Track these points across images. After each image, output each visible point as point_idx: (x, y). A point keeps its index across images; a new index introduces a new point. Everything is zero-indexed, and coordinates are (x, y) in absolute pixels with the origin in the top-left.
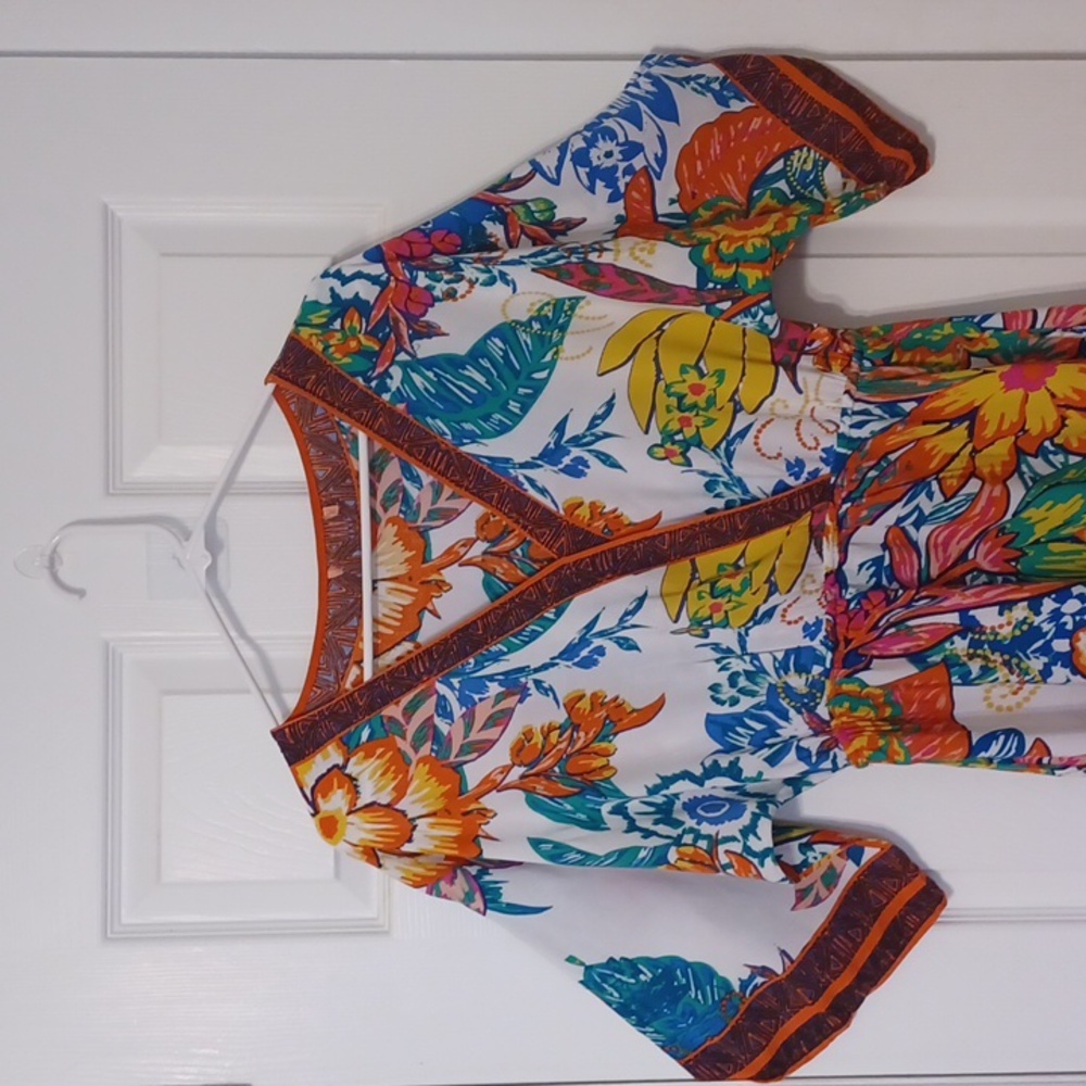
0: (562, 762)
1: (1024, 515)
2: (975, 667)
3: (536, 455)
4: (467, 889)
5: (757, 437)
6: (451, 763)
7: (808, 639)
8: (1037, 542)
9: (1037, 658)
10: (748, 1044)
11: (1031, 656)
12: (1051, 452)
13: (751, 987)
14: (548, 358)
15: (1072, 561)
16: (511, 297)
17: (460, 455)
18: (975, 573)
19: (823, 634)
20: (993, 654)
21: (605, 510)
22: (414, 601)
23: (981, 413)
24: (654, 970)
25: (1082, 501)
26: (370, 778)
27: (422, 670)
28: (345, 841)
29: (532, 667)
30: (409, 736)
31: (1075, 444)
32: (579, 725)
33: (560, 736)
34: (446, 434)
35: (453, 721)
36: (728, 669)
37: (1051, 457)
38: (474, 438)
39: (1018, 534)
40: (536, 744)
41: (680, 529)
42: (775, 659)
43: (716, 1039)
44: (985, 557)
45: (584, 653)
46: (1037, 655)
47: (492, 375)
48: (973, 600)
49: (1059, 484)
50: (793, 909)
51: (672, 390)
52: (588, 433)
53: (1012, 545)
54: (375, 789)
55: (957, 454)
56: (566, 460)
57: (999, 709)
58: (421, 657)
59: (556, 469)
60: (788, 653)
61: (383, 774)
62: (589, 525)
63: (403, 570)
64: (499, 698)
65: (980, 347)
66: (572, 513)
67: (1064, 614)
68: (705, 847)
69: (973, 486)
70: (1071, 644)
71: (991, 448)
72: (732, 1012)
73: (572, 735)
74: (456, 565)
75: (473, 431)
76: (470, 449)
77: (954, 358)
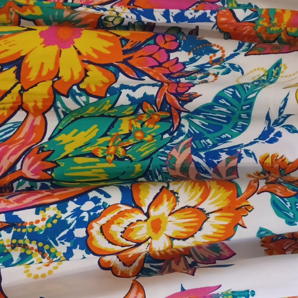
1: (57, 139)
2: (16, 254)
8: (67, 157)
9: (63, 243)
11: (58, 242)
12: (78, 94)
15: (89, 170)
18: (21, 180)
20: (30, 243)
23: (26, 61)
25: (97, 130)
31: (94, 90)
37: (77, 97)
39: (53, 151)
44: (29, 168)
46: (63, 241)
48: (16, 205)
49: (82, 117)
53: (49, 159)
55: (9, 92)
57: (36, 277)
65: (28, 13)
67: (83, 211)
69: (20, 116)
70: (87, 232)
71: (35, 88)
77: (8, 19)
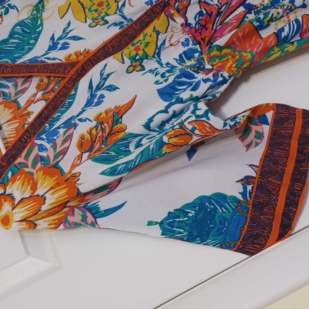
0: (104, 143)
3: (47, 50)
4: (81, 213)
5: (129, 3)
6: (52, 165)
7: (186, 47)
10: (264, 222)
13: (248, 195)
14: (39, 22)
16: (19, 15)
17: (17, 66)
19: (191, 42)
21: (81, 52)
22: (19, 124)
24: (194, 209)
26: (17, 190)
27: (26, 138)
28: (14, 222)
29: (75, 116)
30: (30, 165)
32: (103, 122)
33: (97, 130)
34: (9, 61)
35: (47, 150)
36: (158, 74)
38: (20, 57)
40: (88, 139)
41: (112, 40)
42: (176, 60)
43: (246, 227)
45: (96, 100)
47: (20, 38)
50: (246, 151)
51: (92, 10)
52: (64, 34)
54: (21, 193)
56: (59, 46)
58: (24, 135)
59: (56, 50)
60: (180, 56)
61: (22, 185)
62: (77, 60)
63: (11, 116)
64: (65, 133)
66: (69, 60)
68: (178, 127)
72: (246, 210)
73: (102, 127)
74: (33, 104)
75: (18, 55)
76: (20, 61)
